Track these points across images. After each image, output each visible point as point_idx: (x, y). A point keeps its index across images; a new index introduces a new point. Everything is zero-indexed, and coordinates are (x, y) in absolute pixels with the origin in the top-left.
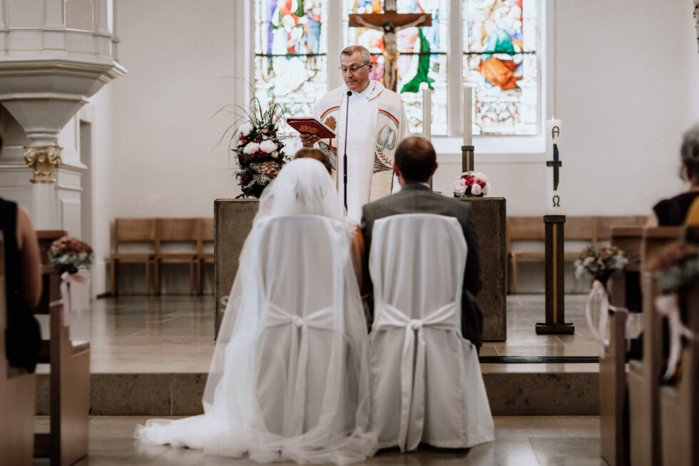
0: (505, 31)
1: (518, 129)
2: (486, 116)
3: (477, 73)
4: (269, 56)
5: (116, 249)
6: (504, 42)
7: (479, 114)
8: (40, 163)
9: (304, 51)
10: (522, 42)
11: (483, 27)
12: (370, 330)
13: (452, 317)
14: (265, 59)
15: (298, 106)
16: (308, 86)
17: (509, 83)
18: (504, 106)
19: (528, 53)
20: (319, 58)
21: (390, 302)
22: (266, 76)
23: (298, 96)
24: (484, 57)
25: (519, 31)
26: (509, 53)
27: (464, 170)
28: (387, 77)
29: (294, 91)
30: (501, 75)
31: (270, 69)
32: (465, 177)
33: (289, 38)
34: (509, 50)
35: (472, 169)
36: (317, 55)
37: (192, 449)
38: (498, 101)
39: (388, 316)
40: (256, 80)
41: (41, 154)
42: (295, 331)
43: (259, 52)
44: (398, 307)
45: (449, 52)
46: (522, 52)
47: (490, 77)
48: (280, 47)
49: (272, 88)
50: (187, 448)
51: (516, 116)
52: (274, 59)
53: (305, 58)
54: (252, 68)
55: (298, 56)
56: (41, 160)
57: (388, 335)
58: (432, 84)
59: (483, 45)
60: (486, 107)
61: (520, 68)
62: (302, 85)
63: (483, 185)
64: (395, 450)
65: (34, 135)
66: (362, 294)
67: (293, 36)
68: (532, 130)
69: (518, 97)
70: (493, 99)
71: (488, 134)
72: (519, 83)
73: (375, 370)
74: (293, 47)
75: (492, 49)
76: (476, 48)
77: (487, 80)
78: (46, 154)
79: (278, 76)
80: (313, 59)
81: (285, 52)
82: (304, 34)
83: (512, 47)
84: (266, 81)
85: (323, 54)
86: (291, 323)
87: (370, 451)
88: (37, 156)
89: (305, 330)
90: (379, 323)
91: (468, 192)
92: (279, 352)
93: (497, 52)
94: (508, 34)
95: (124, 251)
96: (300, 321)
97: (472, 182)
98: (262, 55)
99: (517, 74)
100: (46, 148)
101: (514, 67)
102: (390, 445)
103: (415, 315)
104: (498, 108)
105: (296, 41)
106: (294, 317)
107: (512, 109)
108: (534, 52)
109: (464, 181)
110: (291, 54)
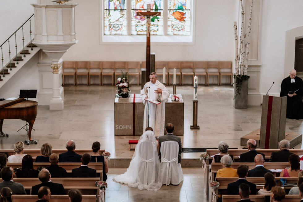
0: (181, 3)
1: (184, 33)
2: (175, 29)
3: (172, 16)
4: (109, 10)
5: (64, 70)
6: (180, 7)
7: (173, 29)
8: (56, 69)
9: (120, 8)
10: (186, 7)
11: (174, 2)
12: (160, 162)
13: (176, 160)
14: (107, 11)
15: (118, 25)
16: (121, 19)
17: (182, 19)
18: (180, 26)
19: (188, 10)
20: (124, 11)
21: (164, 157)
22: (108, 16)
23: (118, 22)
24: (174, 11)
25: (185, 3)
26: (182, 10)
27: (174, 94)
28: (148, 31)
29: (117, 21)
30: (179, 16)
31: (109, 14)
32: (174, 96)
33: (115, 5)
34: (182, 9)
35: (175, 93)
36: (124, 10)
37: (125, 184)
38: (178, 25)
39: (164, 160)
40: (105, 17)
41: (56, 66)
42: (146, 163)
43: (106, 9)
44: (166, 158)
45: (164, 10)
46: (186, 10)
47: (176, 17)
48: (112, 7)
49: (110, 20)
50: (124, 183)
51: (184, 29)
52: (110, 11)
53: (120, 11)
54: (104, 14)
55: (118, 10)
56: (56, 68)
57: (164, 164)
58: (159, 19)
59: (174, 7)
60: (175, 26)
61: (185, 15)
62: (119, 19)
63: (179, 98)
64: (165, 184)
65: (54, 61)
66: (159, 155)
67: (116, 4)
68: (188, 33)
69: (184, 23)
70: (177, 24)
71: (175, 35)
72: (185, 19)
73: (161, 170)
74: (116, 7)
75: (177, 9)
76: (172, 8)
77: (175, 18)
78: (57, 66)
79: (111, 16)
80: (122, 11)
81: (114, 9)
82: (120, 3)
83: (183, 8)
84: (108, 18)
85: (125, 10)
86: (145, 161)
87: (161, 186)
88: (55, 66)
89: (148, 163)
90: (162, 161)
91: (175, 100)
92: (143, 167)
93: (178, 9)
94: (182, 4)
95: (66, 71)
96: (147, 161)
97: (176, 98)
98: (106, 10)
99: (184, 16)
100: (57, 64)
101: (183, 14)
102: (164, 184)
103: (169, 160)
104: (178, 27)
105: (117, 5)
106: (146, 160)
107: (182, 27)
108: (189, 10)
109: (174, 97)
110: (116, 9)
